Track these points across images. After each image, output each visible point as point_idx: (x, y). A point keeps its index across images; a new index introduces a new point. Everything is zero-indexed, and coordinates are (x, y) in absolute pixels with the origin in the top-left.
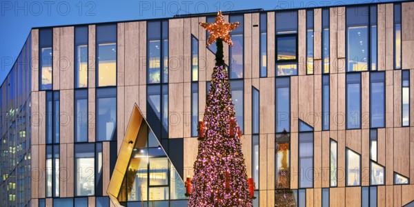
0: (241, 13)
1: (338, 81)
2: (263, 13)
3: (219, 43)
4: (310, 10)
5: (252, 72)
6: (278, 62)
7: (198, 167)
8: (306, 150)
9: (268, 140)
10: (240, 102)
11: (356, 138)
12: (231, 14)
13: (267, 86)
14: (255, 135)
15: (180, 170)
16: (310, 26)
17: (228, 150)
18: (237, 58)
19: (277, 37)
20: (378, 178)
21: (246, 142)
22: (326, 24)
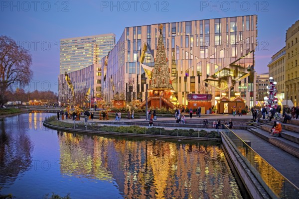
0: (165, 24)
1: (184, 37)
2: (169, 23)
3: (161, 30)
4: (178, 22)
5: (167, 35)
6: (172, 33)
7: (157, 56)
8: (178, 52)
9: (170, 50)
10: (165, 43)
11: (188, 49)
12: (163, 24)
13: (170, 38)
14: (168, 49)
15: (153, 56)
16: (178, 26)
17: (162, 52)
18: (164, 33)
19: (172, 28)
20: (192, 57)
21: (166, 50)
22: (182, 26)
